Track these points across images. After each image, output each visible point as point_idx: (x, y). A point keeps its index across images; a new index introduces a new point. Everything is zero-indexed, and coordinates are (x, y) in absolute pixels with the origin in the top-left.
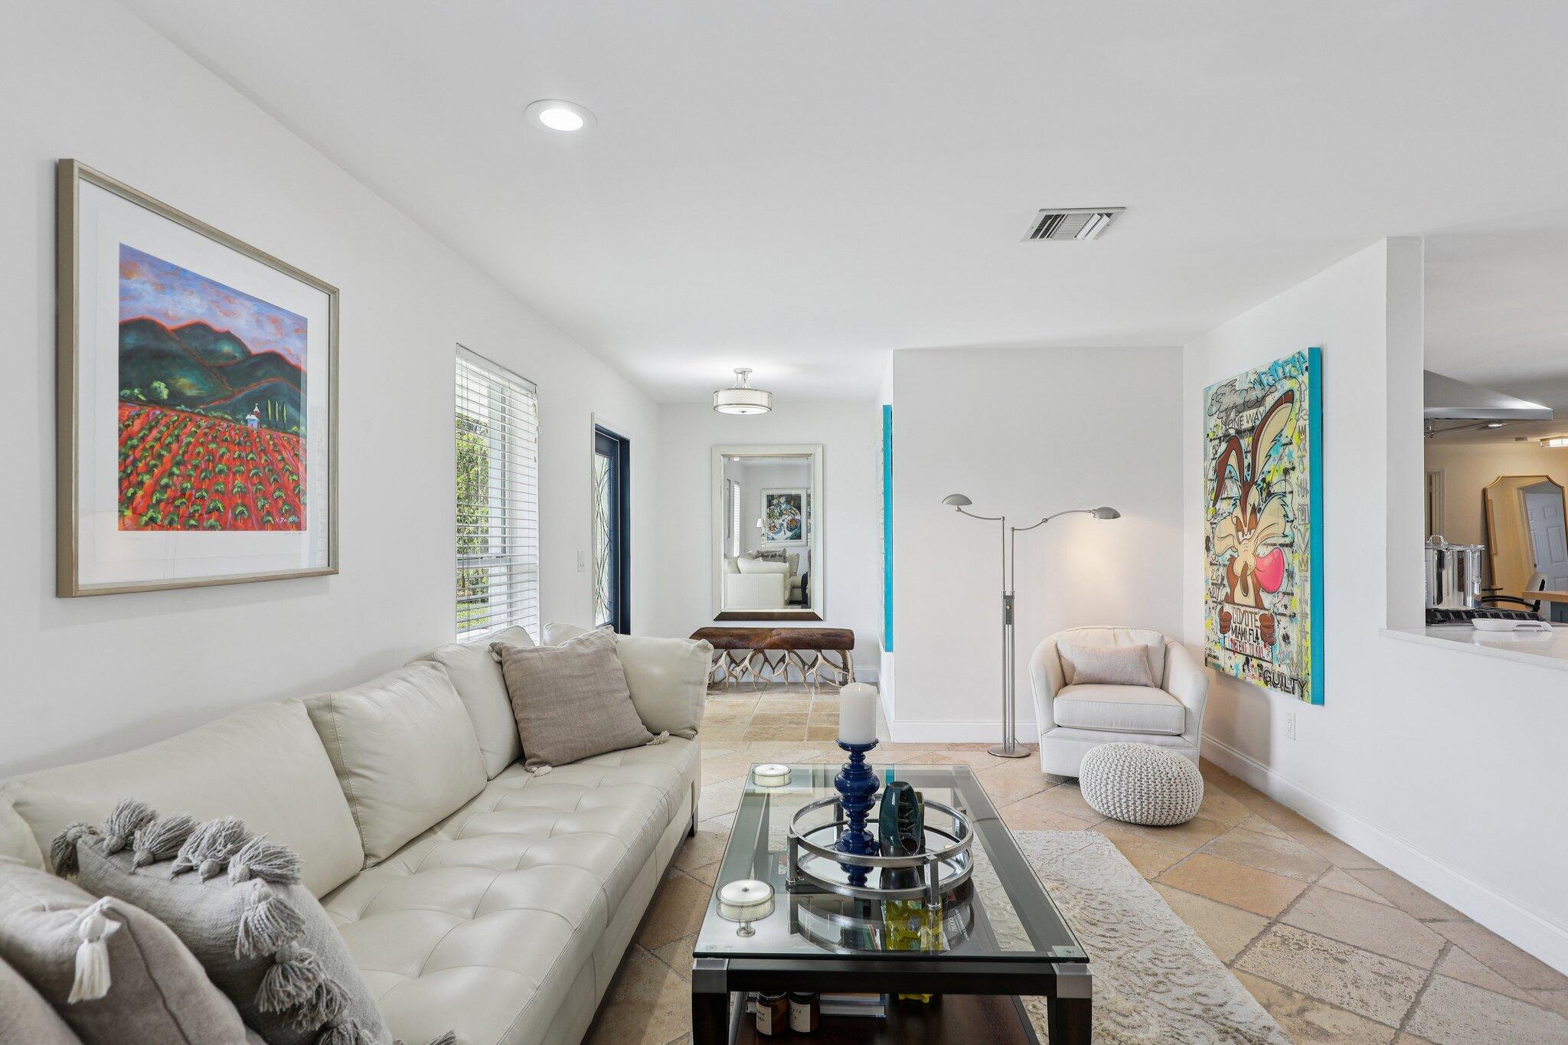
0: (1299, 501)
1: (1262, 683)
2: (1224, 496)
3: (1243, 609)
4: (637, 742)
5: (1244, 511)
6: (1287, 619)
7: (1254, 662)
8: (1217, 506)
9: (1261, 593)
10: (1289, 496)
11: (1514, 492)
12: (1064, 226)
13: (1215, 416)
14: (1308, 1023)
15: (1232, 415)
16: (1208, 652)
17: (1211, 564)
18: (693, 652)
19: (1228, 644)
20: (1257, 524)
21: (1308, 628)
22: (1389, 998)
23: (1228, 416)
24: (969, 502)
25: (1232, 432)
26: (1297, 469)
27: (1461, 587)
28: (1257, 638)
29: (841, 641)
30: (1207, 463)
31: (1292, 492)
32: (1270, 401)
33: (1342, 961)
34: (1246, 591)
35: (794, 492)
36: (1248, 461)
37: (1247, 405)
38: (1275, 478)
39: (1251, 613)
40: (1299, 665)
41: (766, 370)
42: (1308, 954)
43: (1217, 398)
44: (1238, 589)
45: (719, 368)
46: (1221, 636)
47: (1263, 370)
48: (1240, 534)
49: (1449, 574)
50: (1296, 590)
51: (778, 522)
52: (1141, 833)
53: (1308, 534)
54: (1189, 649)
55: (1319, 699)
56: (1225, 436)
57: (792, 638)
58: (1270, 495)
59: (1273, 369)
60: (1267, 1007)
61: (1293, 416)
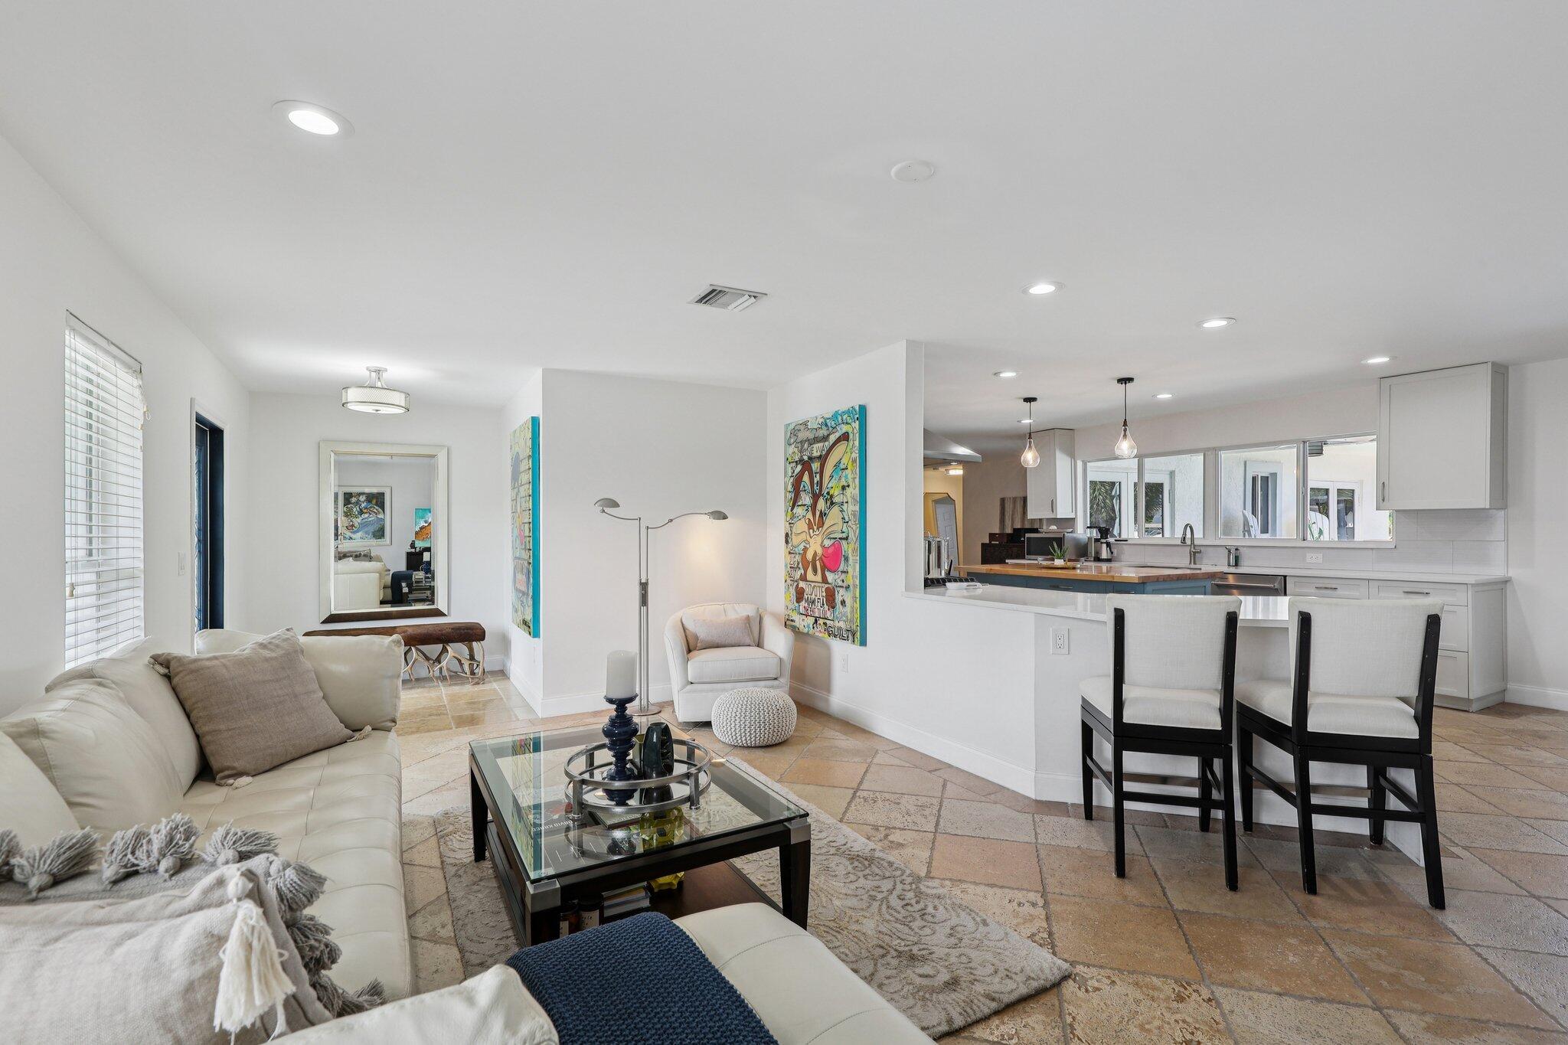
0: (852, 508)
1: (827, 635)
2: (799, 504)
3: (813, 584)
4: (338, 741)
5: (814, 514)
6: (844, 589)
7: (821, 621)
8: (794, 511)
9: (826, 572)
10: (845, 505)
11: (931, 502)
12: (724, 299)
13: (793, 446)
14: (892, 842)
15: (806, 446)
16: (787, 617)
17: (790, 553)
18: (389, 647)
19: (802, 610)
20: (823, 524)
21: (858, 595)
22: (926, 817)
23: (802, 446)
24: (617, 505)
25: (806, 458)
26: (851, 486)
27: (939, 566)
28: (823, 604)
29: (471, 634)
30: (787, 479)
31: (847, 502)
32: (833, 438)
33: (898, 804)
34: (815, 571)
35: (375, 490)
36: (817, 479)
37: (816, 440)
38: (836, 492)
39: (819, 587)
40: (852, 621)
41: (401, 370)
42: (880, 803)
43: (794, 432)
44: (810, 570)
45: (352, 364)
46: (797, 605)
47: (828, 417)
48: (811, 531)
49: (933, 556)
50: (850, 570)
51: (357, 521)
52: (760, 753)
53: (858, 531)
54: (775, 615)
55: (863, 643)
56: (800, 461)
57: (421, 634)
58: (832, 503)
59: (835, 416)
60: (869, 839)
61: (848, 450)
